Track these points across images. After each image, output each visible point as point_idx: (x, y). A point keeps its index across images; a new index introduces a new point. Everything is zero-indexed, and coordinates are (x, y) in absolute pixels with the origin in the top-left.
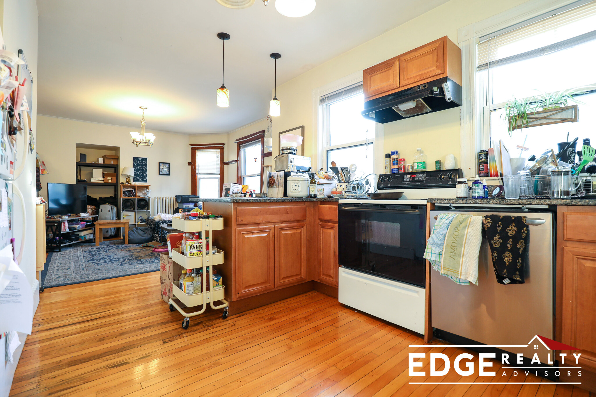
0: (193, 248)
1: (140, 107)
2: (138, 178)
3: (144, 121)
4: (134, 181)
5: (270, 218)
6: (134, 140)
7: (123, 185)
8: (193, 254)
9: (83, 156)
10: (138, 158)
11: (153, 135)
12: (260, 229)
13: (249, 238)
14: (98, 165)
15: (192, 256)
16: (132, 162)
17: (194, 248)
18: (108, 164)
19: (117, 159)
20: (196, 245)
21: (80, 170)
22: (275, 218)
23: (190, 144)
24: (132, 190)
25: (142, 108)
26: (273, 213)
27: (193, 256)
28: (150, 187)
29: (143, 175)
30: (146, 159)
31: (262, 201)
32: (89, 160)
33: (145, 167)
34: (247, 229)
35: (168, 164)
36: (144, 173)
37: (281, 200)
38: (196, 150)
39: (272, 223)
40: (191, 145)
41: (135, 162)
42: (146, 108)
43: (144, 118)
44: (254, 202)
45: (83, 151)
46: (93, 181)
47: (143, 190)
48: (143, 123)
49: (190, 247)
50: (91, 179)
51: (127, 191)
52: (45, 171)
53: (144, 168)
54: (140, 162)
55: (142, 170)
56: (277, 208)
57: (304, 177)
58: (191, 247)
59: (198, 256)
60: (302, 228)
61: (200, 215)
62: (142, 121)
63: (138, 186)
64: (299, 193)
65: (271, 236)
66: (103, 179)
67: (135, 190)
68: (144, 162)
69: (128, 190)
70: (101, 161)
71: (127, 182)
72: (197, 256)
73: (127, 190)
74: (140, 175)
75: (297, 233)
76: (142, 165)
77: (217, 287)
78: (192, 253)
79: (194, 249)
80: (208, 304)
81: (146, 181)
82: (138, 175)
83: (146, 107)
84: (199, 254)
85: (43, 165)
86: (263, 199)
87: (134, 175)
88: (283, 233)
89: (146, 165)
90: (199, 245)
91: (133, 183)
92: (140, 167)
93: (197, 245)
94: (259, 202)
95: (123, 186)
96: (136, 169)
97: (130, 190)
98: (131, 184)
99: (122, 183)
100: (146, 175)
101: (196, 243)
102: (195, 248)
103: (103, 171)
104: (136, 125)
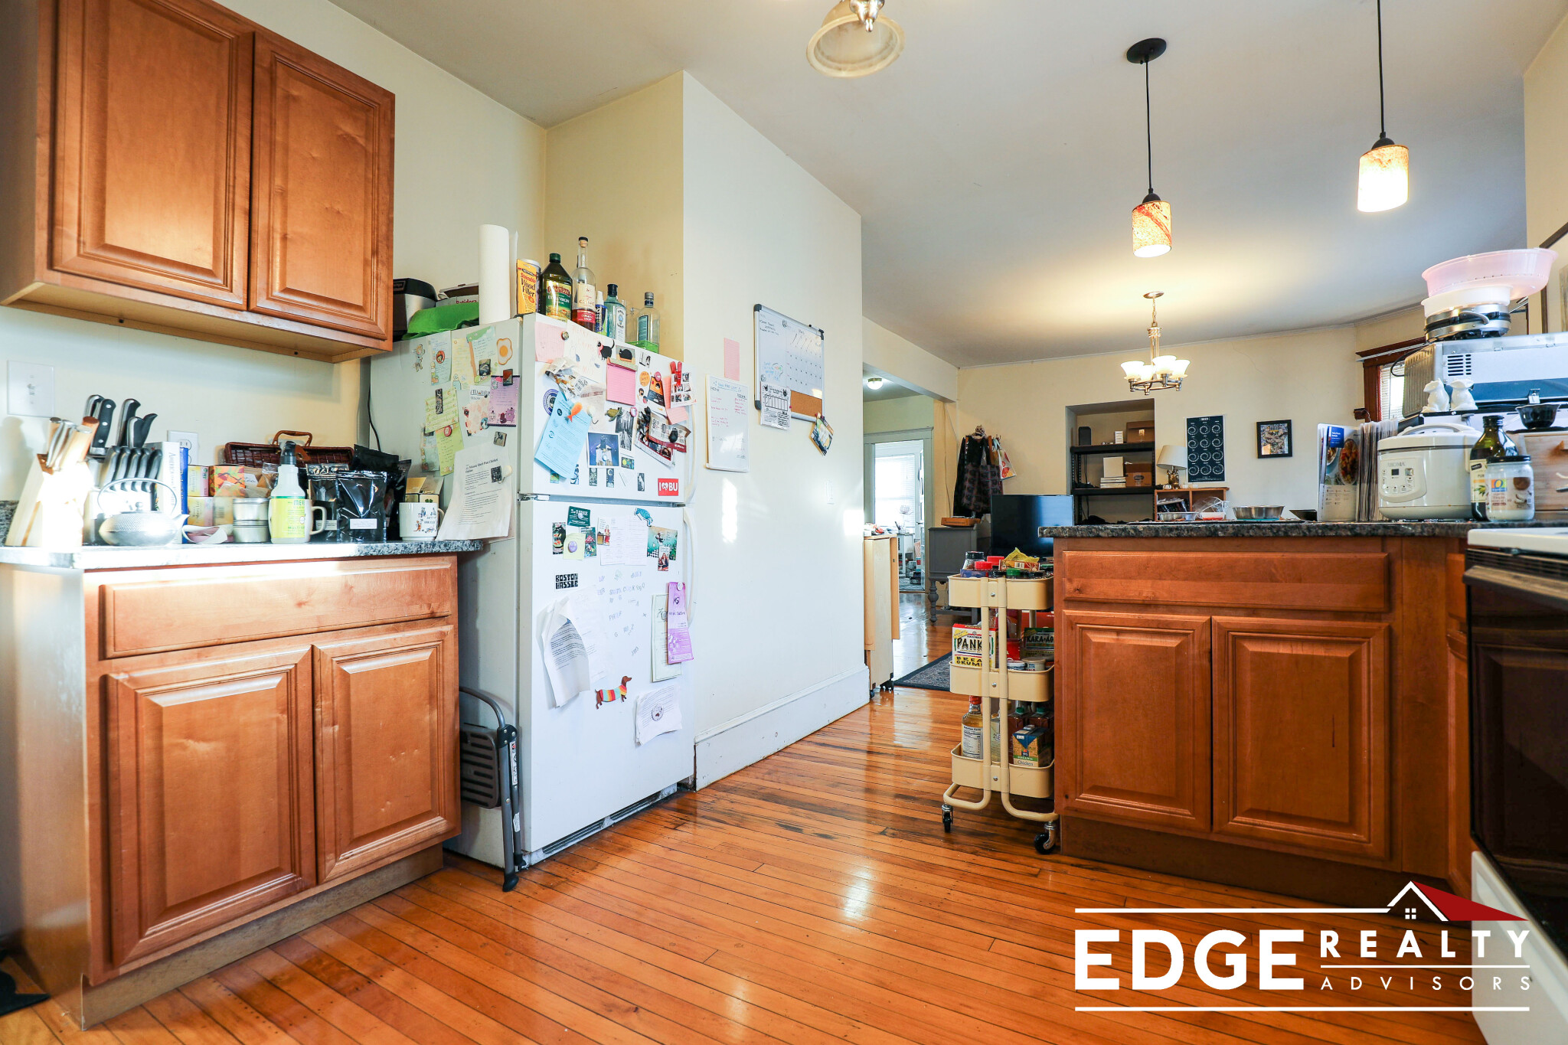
0: (963, 645)
1: (1146, 296)
2: (1200, 470)
3: (1156, 328)
4: (1191, 479)
5: (1184, 591)
6: (1130, 381)
7: (1160, 491)
8: (962, 660)
9: (1084, 433)
10: (1198, 418)
11: (1175, 358)
12: (1147, 623)
13: (1101, 645)
14: (1114, 449)
15: (961, 665)
16: (1182, 431)
17: (965, 645)
18: (1134, 444)
19: (1150, 427)
20: (971, 641)
21: (1086, 463)
22: (1211, 592)
23: (1357, 353)
24: (1180, 503)
25: (1150, 295)
26: (1201, 574)
27: (963, 666)
28: (1226, 494)
29: (1212, 463)
30: (1220, 418)
31: (1145, 534)
32: (1097, 440)
33: (1218, 442)
34: (1095, 618)
35: (1286, 425)
36: (1215, 456)
37: (1231, 531)
38: (1381, 367)
39: (1198, 608)
40: (1362, 354)
41: (1192, 430)
42: (1160, 295)
43: (1156, 321)
44: (1113, 537)
45: (1085, 421)
46: (1103, 486)
47: (1209, 500)
48: (1156, 333)
49: (957, 641)
50: (1100, 480)
51: (1167, 505)
52: (1010, 471)
53: (1216, 442)
54: (1204, 430)
55: (1211, 449)
56: (1219, 560)
57: (1456, 430)
58: (959, 643)
59: (974, 667)
60: (1360, 643)
61: (1003, 568)
62: (1152, 329)
63: (1194, 493)
64: (1414, 503)
65: (1194, 650)
66: (1124, 479)
67: (1187, 502)
68: (1216, 428)
69: (1171, 502)
70: (1119, 439)
71: (1170, 483)
72: (971, 666)
73: (1168, 502)
74: (1205, 462)
75: (1325, 657)
76: (1211, 436)
77: (1025, 761)
78: (962, 657)
79: (965, 649)
80: (996, 795)
81: (1221, 478)
82: (1200, 463)
83: (1161, 291)
84: (976, 663)
85: (1006, 461)
86: (1150, 529)
87: (1189, 462)
88: (1252, 647)
89: (1221, 436)
90: (977, 639)
91: (1185, 484)
92: (1204, 443)
93: (973, 639)
94: (1133, 537)
95: (1158, 493)
96: (1193, 448)
97: (1175, 504)
98: (1179, 488)
99: (1160, 487)
100: (1222, 462)
101: (970, 635)
102: (967, 645)
103: (1124, 461)
104: (1137, 343)
